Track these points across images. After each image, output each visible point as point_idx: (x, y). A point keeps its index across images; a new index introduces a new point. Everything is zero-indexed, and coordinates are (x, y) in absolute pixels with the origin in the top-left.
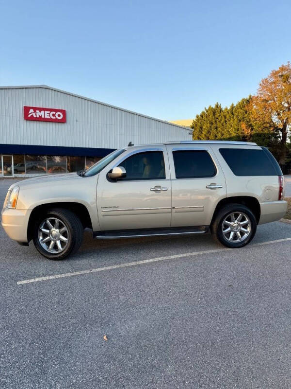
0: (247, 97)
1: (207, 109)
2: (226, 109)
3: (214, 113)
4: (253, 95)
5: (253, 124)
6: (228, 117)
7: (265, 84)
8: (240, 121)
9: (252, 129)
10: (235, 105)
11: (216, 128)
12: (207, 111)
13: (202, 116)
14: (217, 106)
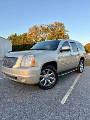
0: (25, 33)
1: (12, 35)
2: (19, 36)
3: (15, 37)
4: (27, 33)
5: (28, 41)
6: (20, 38)
7: (30, 30)
8: (24, 40)
9: (28, 43)
10: (22, 35)
11: (16, 41)
12: (12, 36)
13: (10, 37)
14: (15, 34)
